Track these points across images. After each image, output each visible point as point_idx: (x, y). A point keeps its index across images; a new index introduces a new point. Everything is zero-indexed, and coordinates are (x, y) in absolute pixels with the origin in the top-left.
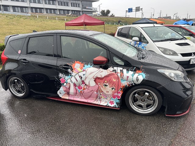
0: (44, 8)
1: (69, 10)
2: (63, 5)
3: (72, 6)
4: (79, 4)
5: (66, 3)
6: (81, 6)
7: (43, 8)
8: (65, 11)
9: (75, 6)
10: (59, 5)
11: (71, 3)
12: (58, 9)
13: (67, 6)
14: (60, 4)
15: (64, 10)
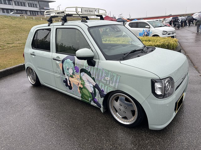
1: (27, 11)
2: (20, 5)
3: (29, 6)
5: (23, 3)
6: (39, 7)
9: (33, 6)
12: (15, 9)
13: (25, 6)
14: (17, 4)
15: (22, 10)
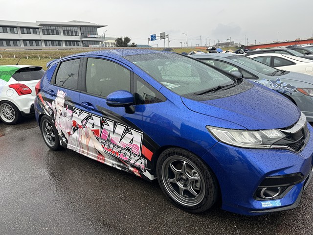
0: (21, 39)
1: (61, 41)
2: (51, 33)
3: (65, 35)
4: (76, 32)
5: (55, 31)
6: (80, 34)
7: (19, 40)
8: (54, 42)
9: (70, 34)
10: (44, 34)
11: (64, 31)
12: (42, 40)
14: (46, 33)
15: (52, 41)
